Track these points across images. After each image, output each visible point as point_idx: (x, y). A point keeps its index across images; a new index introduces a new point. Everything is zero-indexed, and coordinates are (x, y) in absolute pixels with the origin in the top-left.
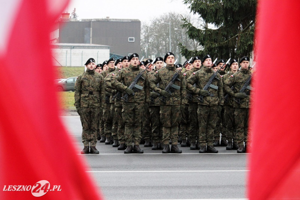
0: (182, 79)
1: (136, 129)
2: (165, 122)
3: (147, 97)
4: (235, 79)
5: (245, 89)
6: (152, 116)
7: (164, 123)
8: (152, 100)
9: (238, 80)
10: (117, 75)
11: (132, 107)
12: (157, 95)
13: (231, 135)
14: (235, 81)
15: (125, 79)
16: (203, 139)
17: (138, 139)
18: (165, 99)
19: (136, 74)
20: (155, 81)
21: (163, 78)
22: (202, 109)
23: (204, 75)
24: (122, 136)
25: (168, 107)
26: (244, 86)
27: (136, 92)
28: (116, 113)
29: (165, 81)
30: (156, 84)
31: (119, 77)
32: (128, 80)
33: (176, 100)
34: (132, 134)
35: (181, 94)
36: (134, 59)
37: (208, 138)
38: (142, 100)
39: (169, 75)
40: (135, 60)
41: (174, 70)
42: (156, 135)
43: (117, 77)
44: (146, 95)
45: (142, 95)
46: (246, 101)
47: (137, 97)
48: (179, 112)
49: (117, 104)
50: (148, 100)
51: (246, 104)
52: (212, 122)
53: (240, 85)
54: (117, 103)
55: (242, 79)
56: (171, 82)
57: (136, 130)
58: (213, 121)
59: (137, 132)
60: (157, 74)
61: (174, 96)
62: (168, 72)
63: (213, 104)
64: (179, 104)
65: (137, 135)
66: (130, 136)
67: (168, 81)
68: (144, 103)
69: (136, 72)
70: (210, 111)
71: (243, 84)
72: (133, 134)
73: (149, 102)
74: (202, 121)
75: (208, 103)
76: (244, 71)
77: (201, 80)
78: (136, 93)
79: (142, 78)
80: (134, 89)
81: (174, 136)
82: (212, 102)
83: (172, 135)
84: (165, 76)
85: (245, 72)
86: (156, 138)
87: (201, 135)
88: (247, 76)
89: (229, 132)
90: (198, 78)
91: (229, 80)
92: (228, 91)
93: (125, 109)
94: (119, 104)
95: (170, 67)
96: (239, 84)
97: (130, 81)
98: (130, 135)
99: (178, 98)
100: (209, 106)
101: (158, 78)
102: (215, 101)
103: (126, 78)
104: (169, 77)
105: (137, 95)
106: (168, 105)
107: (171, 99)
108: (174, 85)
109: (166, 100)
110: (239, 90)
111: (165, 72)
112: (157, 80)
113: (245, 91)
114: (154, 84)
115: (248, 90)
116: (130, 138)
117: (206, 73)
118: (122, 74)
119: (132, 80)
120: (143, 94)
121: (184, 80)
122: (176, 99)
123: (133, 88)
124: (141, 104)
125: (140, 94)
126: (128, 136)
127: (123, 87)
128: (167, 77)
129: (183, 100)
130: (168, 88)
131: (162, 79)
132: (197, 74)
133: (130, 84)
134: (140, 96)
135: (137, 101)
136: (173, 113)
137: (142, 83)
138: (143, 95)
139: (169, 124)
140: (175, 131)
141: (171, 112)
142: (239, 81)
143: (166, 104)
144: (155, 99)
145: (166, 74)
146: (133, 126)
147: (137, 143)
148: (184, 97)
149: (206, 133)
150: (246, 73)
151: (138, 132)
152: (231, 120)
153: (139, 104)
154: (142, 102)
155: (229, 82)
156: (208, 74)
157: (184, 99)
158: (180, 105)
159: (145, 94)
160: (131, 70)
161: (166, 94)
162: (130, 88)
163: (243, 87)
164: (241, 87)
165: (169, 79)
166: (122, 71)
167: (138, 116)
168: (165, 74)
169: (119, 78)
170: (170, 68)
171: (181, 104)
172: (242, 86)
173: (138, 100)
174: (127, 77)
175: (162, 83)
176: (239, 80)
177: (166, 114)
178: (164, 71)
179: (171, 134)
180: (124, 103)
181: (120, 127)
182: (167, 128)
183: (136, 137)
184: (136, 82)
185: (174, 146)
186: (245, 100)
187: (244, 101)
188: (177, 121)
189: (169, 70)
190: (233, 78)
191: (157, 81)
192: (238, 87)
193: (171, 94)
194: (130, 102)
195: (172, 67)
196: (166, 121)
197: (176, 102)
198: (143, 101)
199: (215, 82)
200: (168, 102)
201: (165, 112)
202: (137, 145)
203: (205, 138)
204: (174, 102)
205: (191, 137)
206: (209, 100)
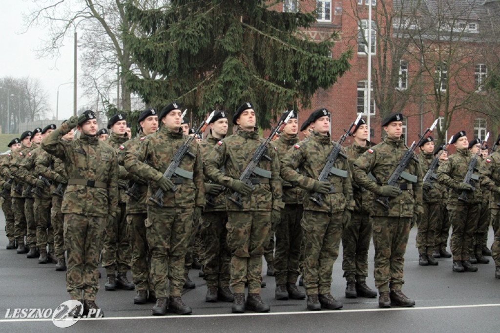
0: (273, 156)
1: (176, 262)
2: (239, 248)
3: (199, 196)
4: (377, 158)
5: (398, 179)
6: (207, 232)
7: (237, 249)
8: (210, 201)
9: (383, 160)
10: (137, 149)
11: (169, 216)
12: (220, 189)
13: (354, 269)
14: (376, 162)
15: (154, 156)
16: (313, 280)
17: (179, 283)
18: (241, 199)
19: (177, 147)
20: (216, 161)
21: (233, 155)
22: (315, 219)
23: (318, 149)
24: (142, 274)
25: (246, 216)
26: (395, 173)
27: (179, 184)
28: (129, 226)
29: (238, 160)
30: (219, 167)
31: (142, 152)
32: (161, 159)
33: (262, 201)
34: (167, 274)
35: (272, 189)
36: (174, 113)
37: (321, 278)
38: (190, 201)
39: (246, 149)
40: (177, 116)
41: (255, 139)
42: (212, 273)
43: (137, 152)
44: (196, 190)
45: (189, 190)
46: (399, 203)
47: (180, 195)
48: (269, 226)
49: (131, 209)
50: (203, 201)
51: (400, 209)
52: (333, 245)
53: (387, 170)
54: (133, 206)
55: (391, 157)
56: (252, 162)
57: (176, 265)
58: (335, 243)
59: (177, 269)
60: (222, 147)
61: (258, 193)
62: (244, 143)
63: (337, 210)
64: (269, 210)
65: (178, 274)
66: (163, 278)
67: (245, 160)
68: (193, 207)
69: (176, 142)
70: (331, 223)
71: (393, 168)
72: (169, 273)
73: (203, 205)
74: (314, 245)
75: (329, 208)
76: (395, 143)
77: (311, 159)
78: (179, 187)
79: (190, 153)
80: (173, 178)
81: (254, 276)
82: (336, 204)
83: (250, 274)
84: (239, 151)
85: (397, 144)
86: (213, 278)
87: (308, 272)
88: (400, 152)
89: (350, 262)
90: (304, 156)
91: (364, 158)
92: (366, 181)
93: (155, 221)
94: (137, 208)
95: (248, 132)
96: (385, 168)
97: (165, 161)
98: (163, 276)
99: (267, 196)
100: (330, 214)
101: (224, 155)
102: (341, 202)
103: (156, 156)
104: (247, 152)
105: (180, 192)
106: (246, 212)
107: (253, 198)
108: (258, 168)
109: (243, 200)
110: (385, 181)
111: (238, 143)
112: (221, 160)
113: (398, 181)
114: (215, 169)
115: (403, 181)
116: (164, 281)
117: (321, 146)
118: (147, 145)
119: (169, 160)
120: (192, 188)
121: (277, 159)
122: (263, 198)
123: (173, 176)
124: (188, 210)
125: (187, 188)
126: (160, 277)
127: (153, 174)
128: (243, 153)
129: (276, 202)
130: (246, 175)
131: (233, 157)
132: (304, 148)
133: (166, 169)
134: (187, 194)
135: (181, 203)
136: (256, 228)
137: (191, 166)
138: (193, 190)
139: (246, 251)
140: (257, 265)
141: (252, 226)
142: (386, 162)
143: (244, 210)
144: (216, 198)
145: (241, 146)
146: (170, 256)
147: (177, 293)
148: (278, 195)
149: (318, 269)
150: (398, 147)
151: (179, 269)
152: (355, 239)
153: (184, 209)
154: (189, 204)
155: (364, 162)
156: (324, 148)
157: (278, 199)
158: (271, 212)
159: (195, 188)
160: (166, 138)
161: (244, 188)
162: (167, 176)
163: (393, 175)
164: (388, 173)
165: (247, 157)
166: (147, 140)
167: (181, 235)
168: (238, 146)
169: (142, 154)
170: (249, 135)
171: (273, 209)
172: (390, 171)
173: (183, 201)
174: (158, 153)
175: (232, 166)
176: (385, 159)
177: (242, 230)
178: (236, 141)
179: (248, 271)
180: (153, 209)
181: (138, 256)
182: (240, 258)
183: (176, 279)
184: (178, 163)
185: (254, 297)
186: (397, 201)
187: (396, 203)
188: (262, 245)
189: (247, 138)
190: (373, 156)
191: (221, 162)
192: (384, 174)
193: (254, 188)
194: (166, 205)
195: (252, 132)
196: (240, 246)
197: (263, 205)
198: (192, 204)
199: (339, 164)
200: (246, 206)
201: (241, 226)
202: (176, 297)
203: (316, 278)
204: (260, 206)
205: (277, 274)
206: (331, 202)
